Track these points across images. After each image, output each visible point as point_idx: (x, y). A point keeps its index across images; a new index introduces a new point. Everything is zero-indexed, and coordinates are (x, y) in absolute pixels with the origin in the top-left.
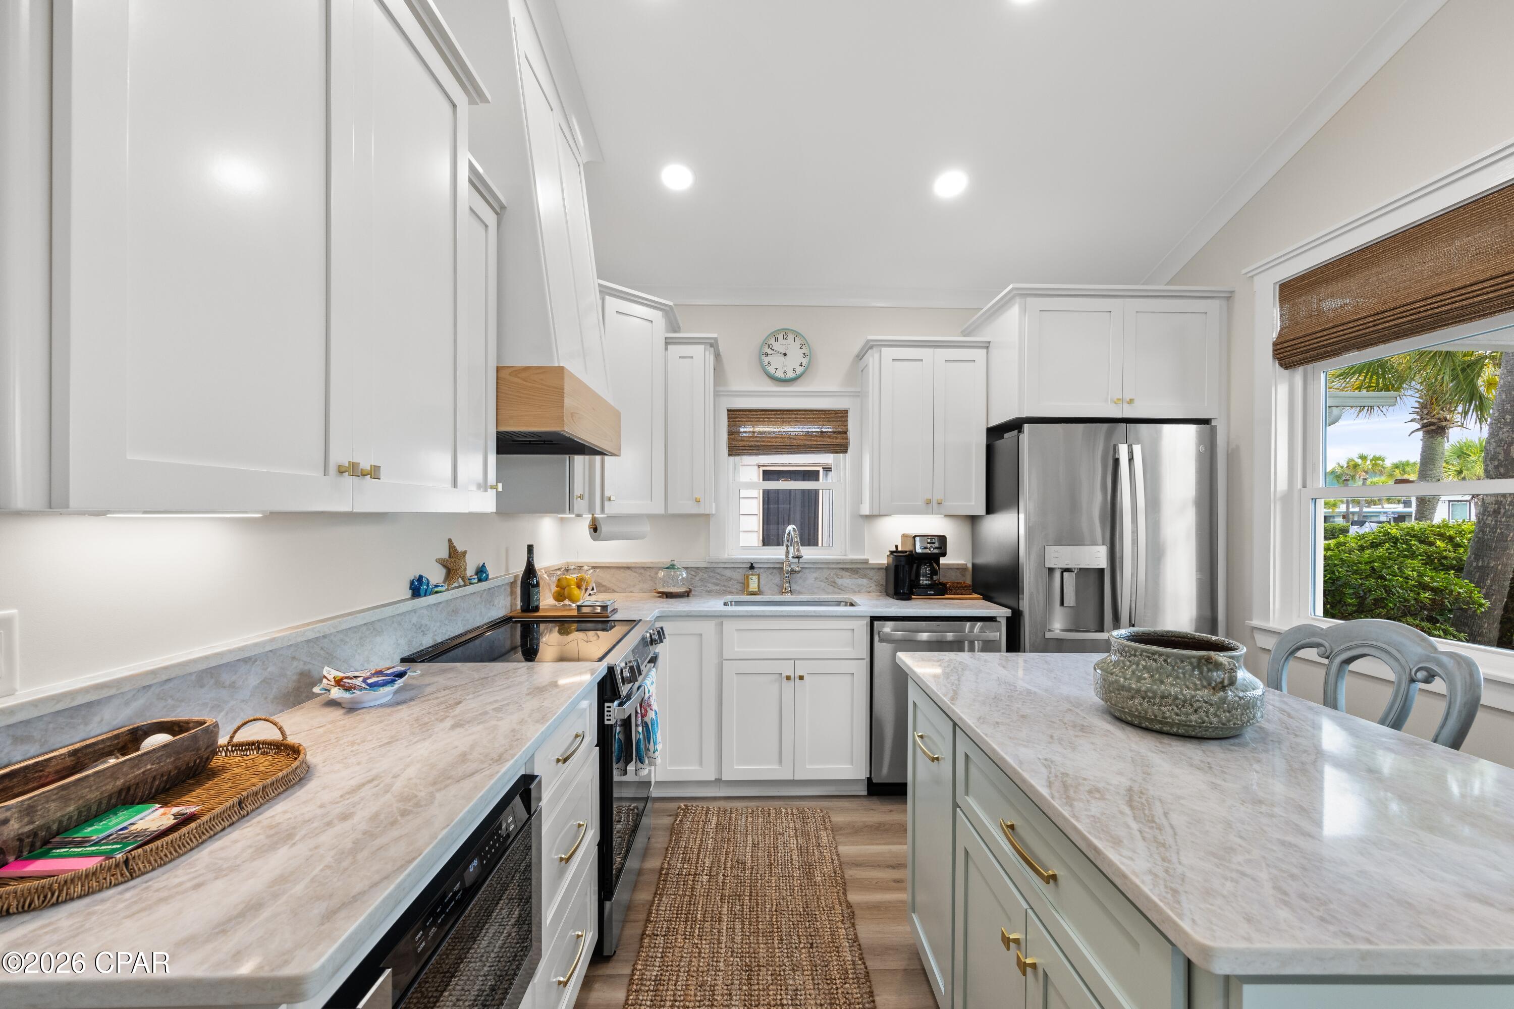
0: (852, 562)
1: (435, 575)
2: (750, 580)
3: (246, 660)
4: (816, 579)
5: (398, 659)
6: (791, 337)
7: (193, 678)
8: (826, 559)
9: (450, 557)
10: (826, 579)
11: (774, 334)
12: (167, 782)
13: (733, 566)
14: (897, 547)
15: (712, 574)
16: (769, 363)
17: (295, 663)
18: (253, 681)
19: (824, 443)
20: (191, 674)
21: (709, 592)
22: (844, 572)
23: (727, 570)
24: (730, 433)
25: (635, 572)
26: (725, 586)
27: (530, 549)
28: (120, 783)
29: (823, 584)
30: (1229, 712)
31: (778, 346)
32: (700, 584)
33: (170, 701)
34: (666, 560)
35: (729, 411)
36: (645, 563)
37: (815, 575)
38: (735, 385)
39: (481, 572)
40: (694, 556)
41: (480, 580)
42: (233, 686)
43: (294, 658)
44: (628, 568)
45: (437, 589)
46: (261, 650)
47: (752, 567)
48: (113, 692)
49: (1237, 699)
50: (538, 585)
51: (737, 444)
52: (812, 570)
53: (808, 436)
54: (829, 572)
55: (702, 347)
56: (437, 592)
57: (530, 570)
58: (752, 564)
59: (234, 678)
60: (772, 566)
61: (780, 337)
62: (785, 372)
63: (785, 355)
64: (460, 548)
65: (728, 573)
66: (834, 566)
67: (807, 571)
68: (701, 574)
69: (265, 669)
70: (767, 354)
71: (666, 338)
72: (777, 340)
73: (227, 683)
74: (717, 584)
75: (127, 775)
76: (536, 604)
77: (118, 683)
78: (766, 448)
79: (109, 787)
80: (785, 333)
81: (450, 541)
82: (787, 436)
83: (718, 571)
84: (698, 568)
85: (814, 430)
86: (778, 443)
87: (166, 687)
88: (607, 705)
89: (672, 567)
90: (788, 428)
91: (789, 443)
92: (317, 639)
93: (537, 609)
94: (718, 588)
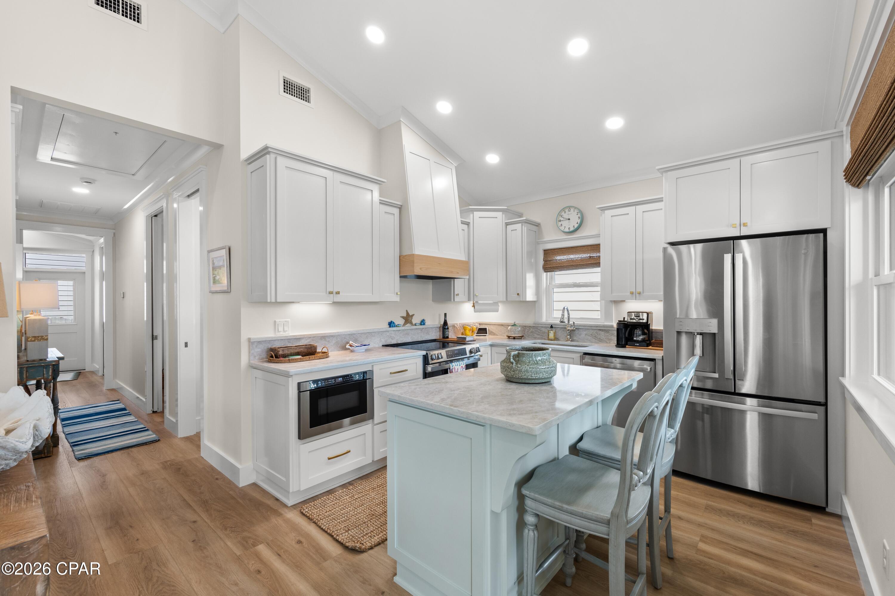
0: (604, 326)
1: (400, 321)
2: (550, 333)
3: (332, 336)
4: (586, 334)
5: (381, 345)
6: (572, 210)
7: (320, 337)
8: (590, 324)
9: (407, 316)
10: (591, 335)
11: (563, 210)
12: (306, 354)
13: (544, 326)
14: (624, 318)
15: (536, 330)
16: (561, 225)
17: (345, 340)
18: (334, 342)
19: (590, 263)
20: (319, 337)
21: (535, 338)
22: (601, 332)
23: (543, 328)
24: (545, 261)
25: (505, 327)
26: (542, 336)
27: (445, 314)
28: (297, 351)
29: (589, 338)
30: (514, 372)
31: (566, 216)
32: (531, 334)
33: (315, 342)
34: (512, 322)
35: (544, 250)
36: (508, 323)
37: (585, 333)
38: (547, 237)
39: (423, 322)
40: (529, 321)
41: (421, 325)
42: (329, 341)
43: (345, 338)
44: (502, 325)
45: (398, 326)
46: (335, 334)
47: (552, 327)
48: (303, 337)
49: (517, 367)
50: (448, 328)
51: (547, 266)
52: (584, 330)
53: (582, 260)
54: (592, 331)
55: (520, 224)
56: (398, 327)
57: (445, 323)
58: (552, 325)
59: (329, 340)
60: (563, 327)
61: (567, 210)
62: (569, 228)
63: (569, 219)
64: (411, 314)
65: (543, 329)
66: (594, 328)
67: (581, 330)
68: (532, 329)
69: (337, 339)
70: (560, 221)
71: (506, 223)
72: (565, 212)
73: (327, 341)
74: (539, 335)
75: (298, 350)
76: (447, 335)
77: (304, 335)
78: (561, 267)
79: (295, 351)
80: (569, 208)
81: (407, 311)
82: (572, 261)
83: (539, 328)
84: (530, 326)
85: (585, 256)
86: (567, 265)
87: (314, 338)
88: (426, 365)
89: (514, 325)
90: (572, 256)
91: (572, 264)
92: (352, 334)
93: (448, 337)
94: (539, 336)
